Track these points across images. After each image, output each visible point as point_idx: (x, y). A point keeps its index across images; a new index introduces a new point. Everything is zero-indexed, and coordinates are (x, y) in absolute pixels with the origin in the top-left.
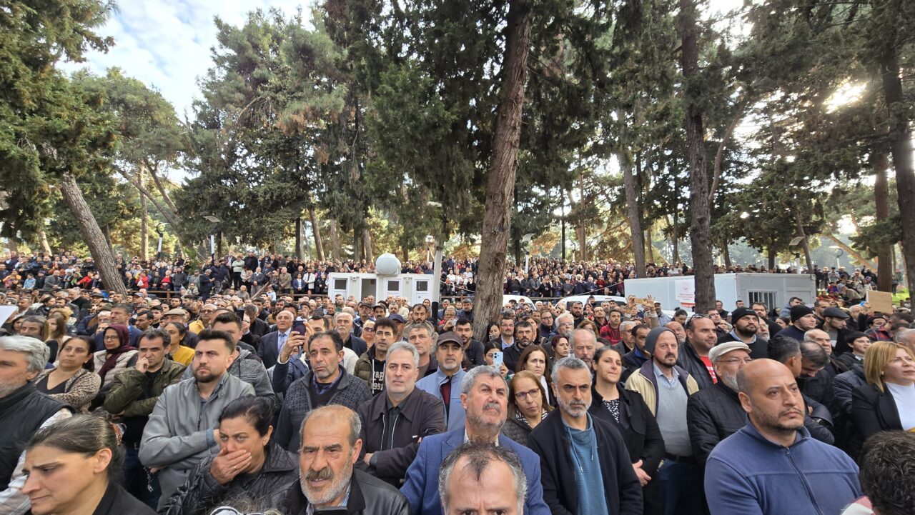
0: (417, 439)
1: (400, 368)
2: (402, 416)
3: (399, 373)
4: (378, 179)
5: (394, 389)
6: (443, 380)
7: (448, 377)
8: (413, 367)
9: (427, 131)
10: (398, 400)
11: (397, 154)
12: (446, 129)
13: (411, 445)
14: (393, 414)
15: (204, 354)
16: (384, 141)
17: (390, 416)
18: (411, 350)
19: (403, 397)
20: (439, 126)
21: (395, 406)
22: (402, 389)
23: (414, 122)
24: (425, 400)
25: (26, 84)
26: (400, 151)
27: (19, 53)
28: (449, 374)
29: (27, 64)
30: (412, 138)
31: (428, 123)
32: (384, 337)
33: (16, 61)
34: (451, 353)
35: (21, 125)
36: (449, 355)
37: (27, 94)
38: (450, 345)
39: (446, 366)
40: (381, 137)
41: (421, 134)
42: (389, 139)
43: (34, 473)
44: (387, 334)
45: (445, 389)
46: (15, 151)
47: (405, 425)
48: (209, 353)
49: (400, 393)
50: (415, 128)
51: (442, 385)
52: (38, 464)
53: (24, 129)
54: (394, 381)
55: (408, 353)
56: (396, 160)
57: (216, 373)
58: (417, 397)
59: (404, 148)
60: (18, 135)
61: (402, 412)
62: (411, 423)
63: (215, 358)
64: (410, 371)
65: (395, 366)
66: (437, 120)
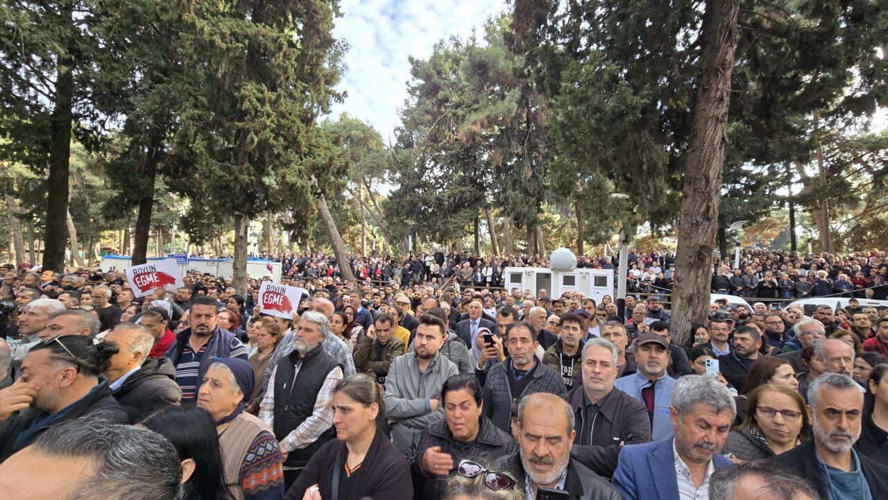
0: (619, 442)
1: (598, 365)
2: (601, 415)
3: (597, 370)
4: (561, 176)
5: (592, 385)
6: (644, 384)
7: (651, 381)
8: (612, 364)
9: (613, 121)
10: (597, 397)
11: (580, 149)
12: (634, 115)
13: (613, 446)
14: (591, 411)
15: (425, 337)
16: (567, 139)
17: (589, 413)
18: (609, 348)
19: (602, 396)
20: (627, 114)
21: (593, 403)
22: (600, 386)
23: (598, 114)
24: (626, 403)
25: (303, 136)
26: (583, 146)
27: (299, 116)
28: (652, 378)
29: (303, 122)
30: (597, 131)
31: (614, 113)
32: (572, 332)
33: (298, 121)
34: (654, 355)
35: (301, 165)
36: (652, 357)
37: (304, 143)
38: (653, 347)
39: (648, 369)
40: (564, 135)
41: (605, 125)
42: (572, 135)
43: (338, 410)
44: (574, 329)
45: (648, 393)
46: (299, 183)
47: (605, 425)
48: (428, 336)
49: (599, 391)
50: (599, 120)
51: (644, 389)
52: (340, 405)
53: (302, 167)
54: (592, 378)
55: (607, 351)
56: (580, 155)
57: (432, 353)
58: (616, 397)
59: (588, 143)
60: (300, 172)
61: (601, 410)
62: (612, 424)
63: (433, 341)
64: (609, 369)
65: (593, 362)
66: (624, 108)
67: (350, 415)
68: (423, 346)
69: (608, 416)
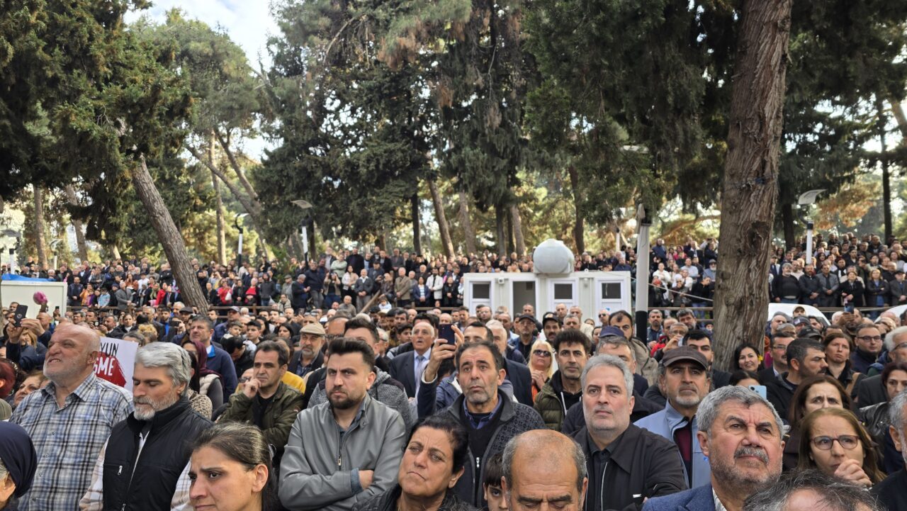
0: (641, 499)
1: (604, 391)
2: (614, 465)
3: (603, 398)
4: (547, 115)
5: (598, 423)
6: (677, 423)
7: (686, 419)
8: (624, 390)
9: (622, 27)
10: (606, 442)
11: (575, 70)
12: (654, 18)
14: (600, 461)
15: (339, 374)
16: (554, 54)
17: (596, 464)
18: (619, 366)
19: (612, 437)
20: (644, 16)
21: (602, 448)
22: (609, 423)
23: (602, 14)
24: (647, 442)
25: (100, 47)
26: (580, 66)
27: (92, 10)
28: (687, 413)
29: (99, 20)
30: (599, 42)
31: (624, 13)
32: (574, 359)
33: (90, 19)
34: (688, 379)
35: (99, 98)
36: (685, 382)
37: (102, 59)
38: (686, 367)
39: (680, 399)
40: (549, 48)
41: (612, 33)
42: (562, 49)
43: (200, 477)
44: (577, 353)
45: (683, 436)
46: (97, 131)
47: (620, 478)
48: (344, 372)
49: (608, 429)
50: (603, 24)
51: (676, 431)
52: (205, 467)
53: (102, 103)
54: (597, 412)
55: (615, 371)
56: (574, 80)
57: (356, 395)
58: (634, 439)
59: (586, 60)
60: (98, 111)
61: (613, 457)
62: (629, 475)
63: (353, 378)
64: (621, 397)
65: (596, 389)
66: (638, 6)
67: (223, 482)
68: (338, 387)
69: (623, 464)
